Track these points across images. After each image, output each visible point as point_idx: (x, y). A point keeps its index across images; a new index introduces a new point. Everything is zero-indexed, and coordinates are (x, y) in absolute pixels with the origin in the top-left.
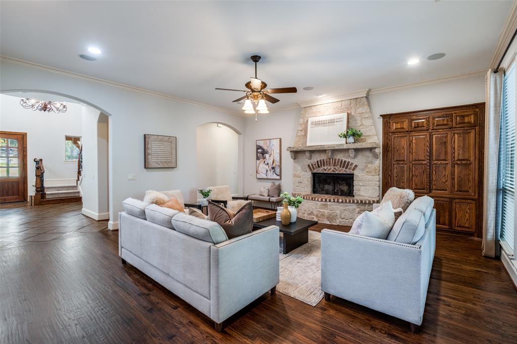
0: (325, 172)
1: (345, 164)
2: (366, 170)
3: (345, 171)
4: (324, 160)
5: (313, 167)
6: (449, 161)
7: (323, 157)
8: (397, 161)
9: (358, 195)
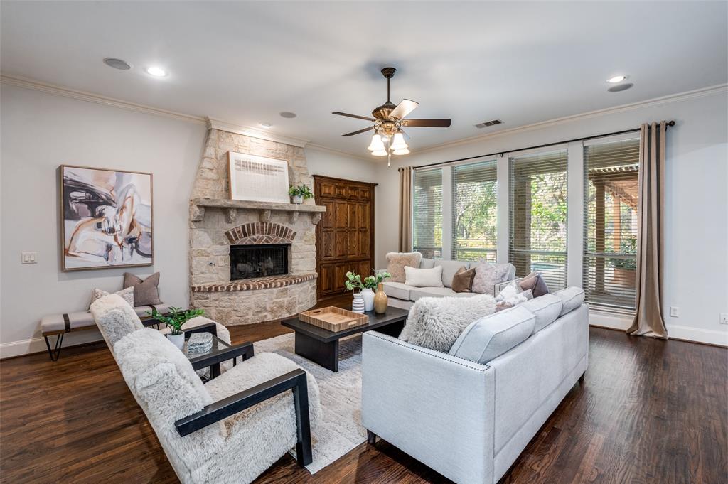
0: (255, 243)
1: (283, 232)
2: (305, 238)
3: (282, 240)
4: (253, 225)
5: (235, 236)
6: (357, 229)
7: (253, 219)
8: (325, 227)
9: (297, 271)
